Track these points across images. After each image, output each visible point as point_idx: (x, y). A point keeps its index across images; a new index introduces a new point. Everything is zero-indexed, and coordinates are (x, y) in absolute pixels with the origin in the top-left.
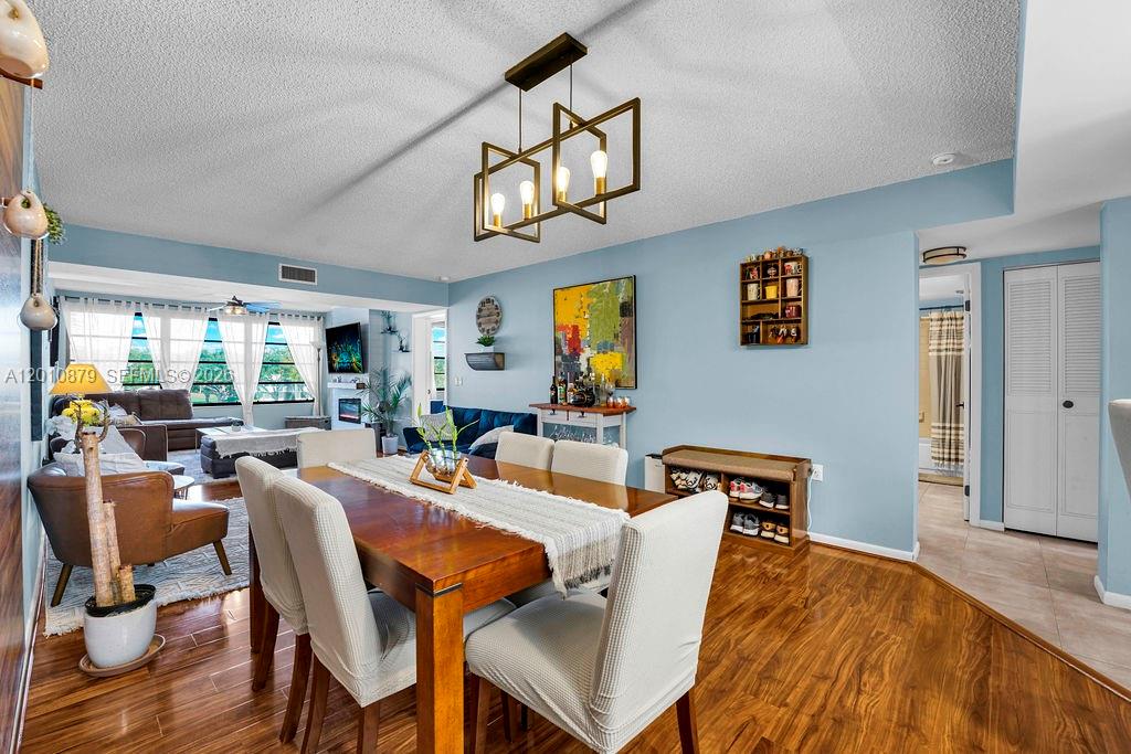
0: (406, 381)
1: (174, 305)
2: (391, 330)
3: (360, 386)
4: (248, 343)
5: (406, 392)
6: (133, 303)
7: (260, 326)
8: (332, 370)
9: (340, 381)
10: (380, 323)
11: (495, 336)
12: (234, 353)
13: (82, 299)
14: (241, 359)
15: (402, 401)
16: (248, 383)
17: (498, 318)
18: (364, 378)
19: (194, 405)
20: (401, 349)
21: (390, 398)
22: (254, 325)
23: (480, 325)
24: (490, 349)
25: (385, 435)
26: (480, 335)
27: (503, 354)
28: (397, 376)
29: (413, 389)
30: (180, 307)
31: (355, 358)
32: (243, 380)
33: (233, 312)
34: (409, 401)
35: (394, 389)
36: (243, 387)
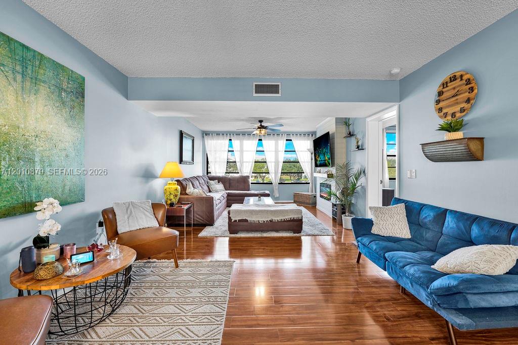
0: (363, 172)
1: (244, 134)
2: (350, 135)
3: (330, 176)
4: (277, 151)
5: (362, 181)
6: (228, 134)
7: (282, 141)
8: (316, 166)
9: (320, 172)
10: (344, 131)
11: (466, 119)
12: (270, 157)
13: (211, 134)
14: (273, 160)
15: (358, 189)
16: (276, 173)
17: (472, 95)
18: (333, 170)
19: (252, 183)
20: (358, 147)
21: (350, 186)
22: (279, 142)
23: (440, 110)
24: (459, 135)
25: (344, 213)
26: (442, 122)
27: (481, 140)
28: (355, 168)
29: (367, 179)
30: (246, 135)
31: (327, 157)
32: (274, 171)
33: (260, 132)
34: (364, 189)
35: (352, 179)
36: (274, 175)
